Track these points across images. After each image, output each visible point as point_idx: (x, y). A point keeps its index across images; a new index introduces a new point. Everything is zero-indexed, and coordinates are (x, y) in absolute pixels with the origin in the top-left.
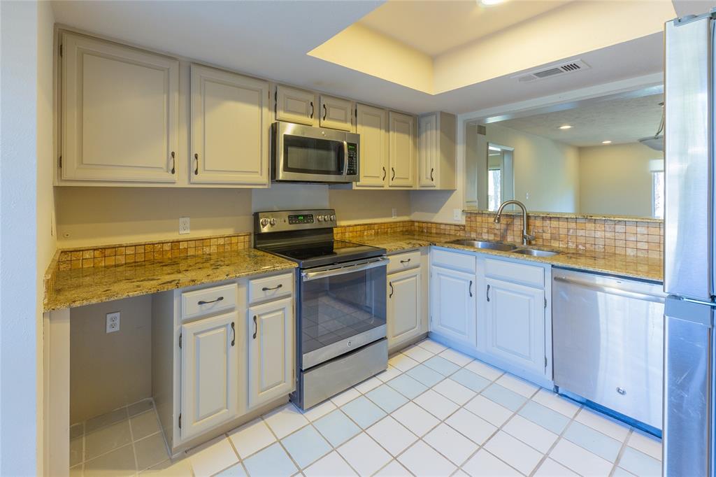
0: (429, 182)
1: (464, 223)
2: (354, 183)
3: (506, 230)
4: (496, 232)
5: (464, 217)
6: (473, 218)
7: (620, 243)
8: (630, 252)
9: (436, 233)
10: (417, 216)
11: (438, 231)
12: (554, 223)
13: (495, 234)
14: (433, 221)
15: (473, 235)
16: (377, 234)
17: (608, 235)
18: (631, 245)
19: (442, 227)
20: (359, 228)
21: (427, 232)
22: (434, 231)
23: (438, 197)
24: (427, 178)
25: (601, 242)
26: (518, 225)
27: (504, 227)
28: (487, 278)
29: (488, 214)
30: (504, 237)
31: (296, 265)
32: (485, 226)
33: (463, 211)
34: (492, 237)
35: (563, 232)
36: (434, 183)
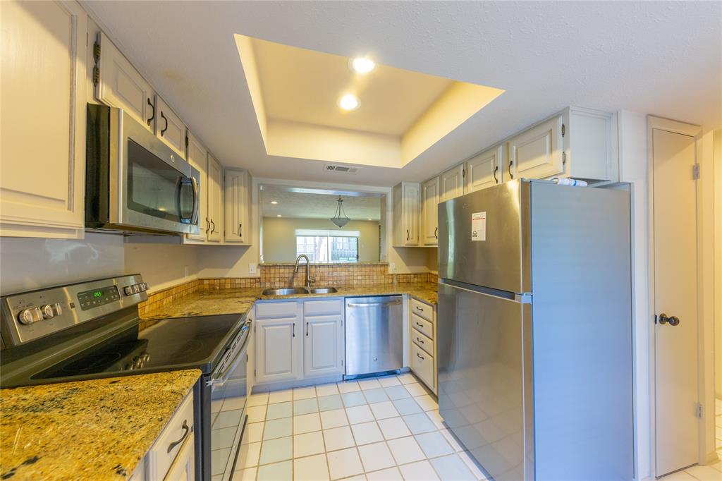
0: (236, 238)
1: (259, 275)
2: (185, 236)
3: (293, 277)
4: (286, 279)
5: (259, 270)
6: (267, 271)
7: (351, 278)
8: (355, 282)
9: (232, 289)
10: (207, 273)
11: (233, 286)
12: (322, 269)
13: (285, 282)
14: (227, 276)
15: (268, 285)
16: (175, 299)
17: (347, 273)
18: (355, 278)
19: (238, 281)
22: (228, 286)
23: (234, 251)
24: (233, 233)
25: (343, 278)
26: (301, 272)
27: (291, 275)
28: (306, 318)
29: (280, 266)
30: (291, 283)
31: (198, 373)
32: (277, 275)
33: (259, 265)
34: (282, 284)
35: (326, 274)
36: (242, 238)
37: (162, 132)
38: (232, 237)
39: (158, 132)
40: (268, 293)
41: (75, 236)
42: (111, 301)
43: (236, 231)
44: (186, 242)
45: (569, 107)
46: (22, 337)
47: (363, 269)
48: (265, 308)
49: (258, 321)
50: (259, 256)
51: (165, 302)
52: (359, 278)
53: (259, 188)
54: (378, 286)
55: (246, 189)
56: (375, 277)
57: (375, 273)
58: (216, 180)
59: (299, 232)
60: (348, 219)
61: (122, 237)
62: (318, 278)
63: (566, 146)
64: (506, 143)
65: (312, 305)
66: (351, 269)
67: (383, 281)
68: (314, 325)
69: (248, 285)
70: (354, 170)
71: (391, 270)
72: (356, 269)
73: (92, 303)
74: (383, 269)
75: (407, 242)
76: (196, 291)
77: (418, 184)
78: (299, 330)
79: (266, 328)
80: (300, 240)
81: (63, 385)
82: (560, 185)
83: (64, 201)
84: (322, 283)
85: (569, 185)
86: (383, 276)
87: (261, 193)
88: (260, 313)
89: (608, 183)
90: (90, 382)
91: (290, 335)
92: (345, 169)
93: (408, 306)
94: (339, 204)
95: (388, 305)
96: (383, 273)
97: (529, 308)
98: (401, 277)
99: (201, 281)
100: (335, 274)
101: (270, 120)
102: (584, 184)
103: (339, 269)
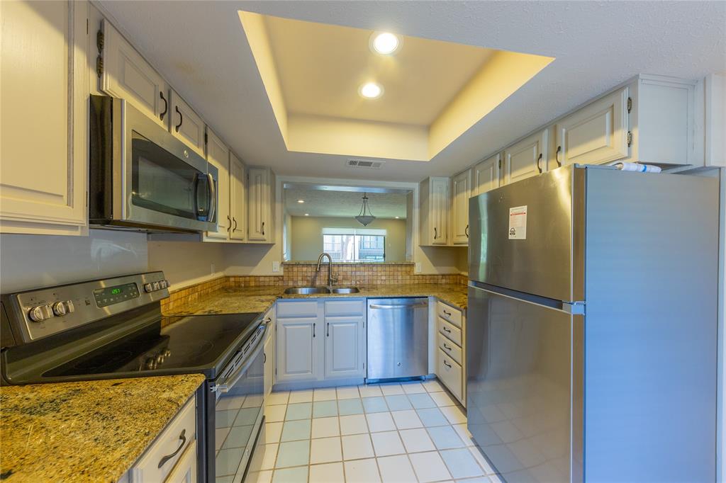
0: (259, 236)
1: (282, 274)
2: (204, 234)
3: (316, 276)
4: (308, 278)
5: (282, 269)
6: (290, 269)
7: (375, 278)
8: (379, 282)
9: (256, 286)
10: (232, 271)
11: (258, 284)
12: (345, 269)
13: (307, 281)
14: (251, 274)
15: (291, 284)
16: (200, 296)
17: (370, 273)
18: (379, 278)
19: (262, 279)
20: (183, 293)
21: (245, 287)
22: (253, 284)
23: (258, 249)
24: (257, 232)
25: (367, 278)
26: (324, 271)
27: (313, 274)
28: (327, 318)
29: (303, 265)
30: (313, 281)
31: (201, 379)
32: (300, 274)
33: (282, 263)
34: (305, 283)
35: (349, 273)
36: (265, 237)
37: (177, 127)
38: (255, 235)
39: (173, 129)
40: (290, 292)
41: (77, 233)
42: (130, 298)
43: (259, 229)
44: (205, 240)
45: (638, 75)
46: (32, 334)
47: (387, 269)
48: (286, 306)
49: (278, 320)
50: (282, 255)
51: (190, 299)
52: (384, 278)
53: (282, 186)
54: (403, 286)
55: (269, 187)
56: (400, 278)
57: (399, 274)
58: (238, 177)
59: (326, 230)
60: (374, 218)
61: (145, 234)
62: (340, 278)
63: (633, 123)
64: (553, 126)
65: (333, 305)
66: (375, 268)
67: (408, 282)
68: (334, 325)
69: (272, 283)
70: (378, 165)
71: (417, 270)
72: (379, 269)
73: (102, 302)
74: (408, 269)
75: (434, 241)
76: (223, 288)
77: (447, 178)
78: (320, 331)
79: (287, 327)
80: (327, 239)
81: (68, 385)
82: (623, 171)
83: (62, 196)
84: (345, 283)
85: (636, 172)
86: (408, 277)
87: (285, 191)
88: (281, 313)
89: (690, 168)
91: (310, 335)
92: (368, 164)
93: (434, 309)
94: (364, 202)
95: (413, 308)
96: (408, 273)
97: (581, 320)
98: (428, 277)
99: (227, 278)
100: (358, 273)
101: (291, 115)
102: (658, 169)
103: (362, 268)
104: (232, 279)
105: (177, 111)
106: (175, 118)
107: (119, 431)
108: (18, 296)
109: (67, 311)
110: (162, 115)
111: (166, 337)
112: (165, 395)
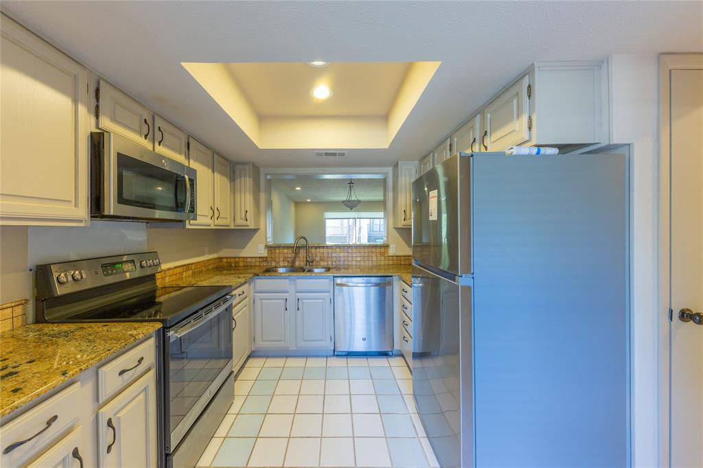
0: (244, 222)
1: (266, 255)
2: (187, 221)
3: (295, 257)
4: (289, 259)
5: (266, 251)
6: (273, 251)
7: (350, 259)
8: (354, 263)
9: (244, 266)
10: (225, 253)
11: (246, 264)
12: (322, 250)
13: (288, 262)
14: (240, 256)
15: (273, 264)
16: (194, 273)
17: (346, 254)
18: (354, 259)
19: (249, 260)
20: (178, 270)
21: (235, 266)
22: (241, 264)
23: (245, 234)
24: (241, 218)
25: (342, 259)
26: (303, 253)
27: (293, 255)
28: (297, 294)
29: (284, 247)
30: (293, 262)
31: (159, 325)
32: (282, 255)
33: (266, 246)
34: (286, 264)
35: (326, 255)
36: (248, 223)
37: (159, 143)
38: (240, 221)
39: (157, 144)
40: (270, 271)
41: (82, 225)
43: (243, 217)
44: (188, 227)
45: (533, 64)
46: (60, 291)
47: (362, 250)
48: (263, 283)
49: (256, 294)
50: (266, 238)
51: (184, 275)
52: (358, 259)
53: (266, 177)
54: (378, 267)
55: (251, 180)
56: (374, 259)
57: (374, 255)
58: (222, 173)
59: (328, 215)
62: (318, 259)
63: (532, 109)
65: (304, 282)
66: (350, 251)
67: (382, 263)
68: (304, 301)
69: (258, 264)
70: (342, 155)
71: (392, 251)
72: (354, 250)
73: (108, 273)
74: (382, 250)
75: (403, 223)
76: (217, 267)
77: (417, 162)
78: (291, 305)
79: (263, 301)
80: (329, 223)
81: (77, 324)
82: (515, 155)
83: (71, 201)
84: (322, 263)
86: (383, 258)
87: (269, 183)
88: (258, 288)
89: (599, 146)
90: (93, 324)
91: (283, 308)
92: (334, 154)
93: (397, 286)
94: (350, 187)
95: (383, 287)
96: (383, 254)
98: (402, 259)
99: (221, 259)
100: (334, 255)
102: (555, 151)
103: (338, 250)
104: (225, 260)
105: (160, 130)
106: (158, 135)
107: (95, 348)
108: (52, 266)
109: (82, 277)
110: (146, 136)
111: (160, 303)
112: (130, 333)
